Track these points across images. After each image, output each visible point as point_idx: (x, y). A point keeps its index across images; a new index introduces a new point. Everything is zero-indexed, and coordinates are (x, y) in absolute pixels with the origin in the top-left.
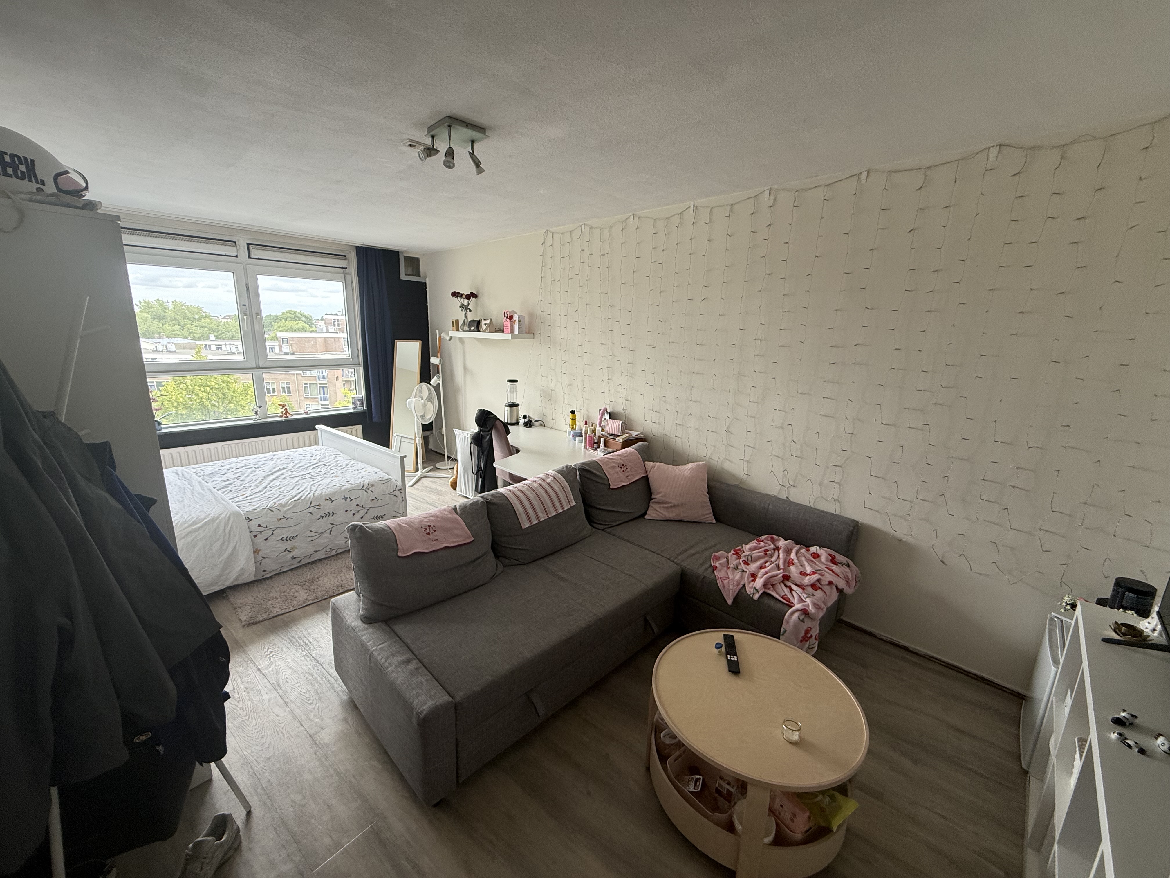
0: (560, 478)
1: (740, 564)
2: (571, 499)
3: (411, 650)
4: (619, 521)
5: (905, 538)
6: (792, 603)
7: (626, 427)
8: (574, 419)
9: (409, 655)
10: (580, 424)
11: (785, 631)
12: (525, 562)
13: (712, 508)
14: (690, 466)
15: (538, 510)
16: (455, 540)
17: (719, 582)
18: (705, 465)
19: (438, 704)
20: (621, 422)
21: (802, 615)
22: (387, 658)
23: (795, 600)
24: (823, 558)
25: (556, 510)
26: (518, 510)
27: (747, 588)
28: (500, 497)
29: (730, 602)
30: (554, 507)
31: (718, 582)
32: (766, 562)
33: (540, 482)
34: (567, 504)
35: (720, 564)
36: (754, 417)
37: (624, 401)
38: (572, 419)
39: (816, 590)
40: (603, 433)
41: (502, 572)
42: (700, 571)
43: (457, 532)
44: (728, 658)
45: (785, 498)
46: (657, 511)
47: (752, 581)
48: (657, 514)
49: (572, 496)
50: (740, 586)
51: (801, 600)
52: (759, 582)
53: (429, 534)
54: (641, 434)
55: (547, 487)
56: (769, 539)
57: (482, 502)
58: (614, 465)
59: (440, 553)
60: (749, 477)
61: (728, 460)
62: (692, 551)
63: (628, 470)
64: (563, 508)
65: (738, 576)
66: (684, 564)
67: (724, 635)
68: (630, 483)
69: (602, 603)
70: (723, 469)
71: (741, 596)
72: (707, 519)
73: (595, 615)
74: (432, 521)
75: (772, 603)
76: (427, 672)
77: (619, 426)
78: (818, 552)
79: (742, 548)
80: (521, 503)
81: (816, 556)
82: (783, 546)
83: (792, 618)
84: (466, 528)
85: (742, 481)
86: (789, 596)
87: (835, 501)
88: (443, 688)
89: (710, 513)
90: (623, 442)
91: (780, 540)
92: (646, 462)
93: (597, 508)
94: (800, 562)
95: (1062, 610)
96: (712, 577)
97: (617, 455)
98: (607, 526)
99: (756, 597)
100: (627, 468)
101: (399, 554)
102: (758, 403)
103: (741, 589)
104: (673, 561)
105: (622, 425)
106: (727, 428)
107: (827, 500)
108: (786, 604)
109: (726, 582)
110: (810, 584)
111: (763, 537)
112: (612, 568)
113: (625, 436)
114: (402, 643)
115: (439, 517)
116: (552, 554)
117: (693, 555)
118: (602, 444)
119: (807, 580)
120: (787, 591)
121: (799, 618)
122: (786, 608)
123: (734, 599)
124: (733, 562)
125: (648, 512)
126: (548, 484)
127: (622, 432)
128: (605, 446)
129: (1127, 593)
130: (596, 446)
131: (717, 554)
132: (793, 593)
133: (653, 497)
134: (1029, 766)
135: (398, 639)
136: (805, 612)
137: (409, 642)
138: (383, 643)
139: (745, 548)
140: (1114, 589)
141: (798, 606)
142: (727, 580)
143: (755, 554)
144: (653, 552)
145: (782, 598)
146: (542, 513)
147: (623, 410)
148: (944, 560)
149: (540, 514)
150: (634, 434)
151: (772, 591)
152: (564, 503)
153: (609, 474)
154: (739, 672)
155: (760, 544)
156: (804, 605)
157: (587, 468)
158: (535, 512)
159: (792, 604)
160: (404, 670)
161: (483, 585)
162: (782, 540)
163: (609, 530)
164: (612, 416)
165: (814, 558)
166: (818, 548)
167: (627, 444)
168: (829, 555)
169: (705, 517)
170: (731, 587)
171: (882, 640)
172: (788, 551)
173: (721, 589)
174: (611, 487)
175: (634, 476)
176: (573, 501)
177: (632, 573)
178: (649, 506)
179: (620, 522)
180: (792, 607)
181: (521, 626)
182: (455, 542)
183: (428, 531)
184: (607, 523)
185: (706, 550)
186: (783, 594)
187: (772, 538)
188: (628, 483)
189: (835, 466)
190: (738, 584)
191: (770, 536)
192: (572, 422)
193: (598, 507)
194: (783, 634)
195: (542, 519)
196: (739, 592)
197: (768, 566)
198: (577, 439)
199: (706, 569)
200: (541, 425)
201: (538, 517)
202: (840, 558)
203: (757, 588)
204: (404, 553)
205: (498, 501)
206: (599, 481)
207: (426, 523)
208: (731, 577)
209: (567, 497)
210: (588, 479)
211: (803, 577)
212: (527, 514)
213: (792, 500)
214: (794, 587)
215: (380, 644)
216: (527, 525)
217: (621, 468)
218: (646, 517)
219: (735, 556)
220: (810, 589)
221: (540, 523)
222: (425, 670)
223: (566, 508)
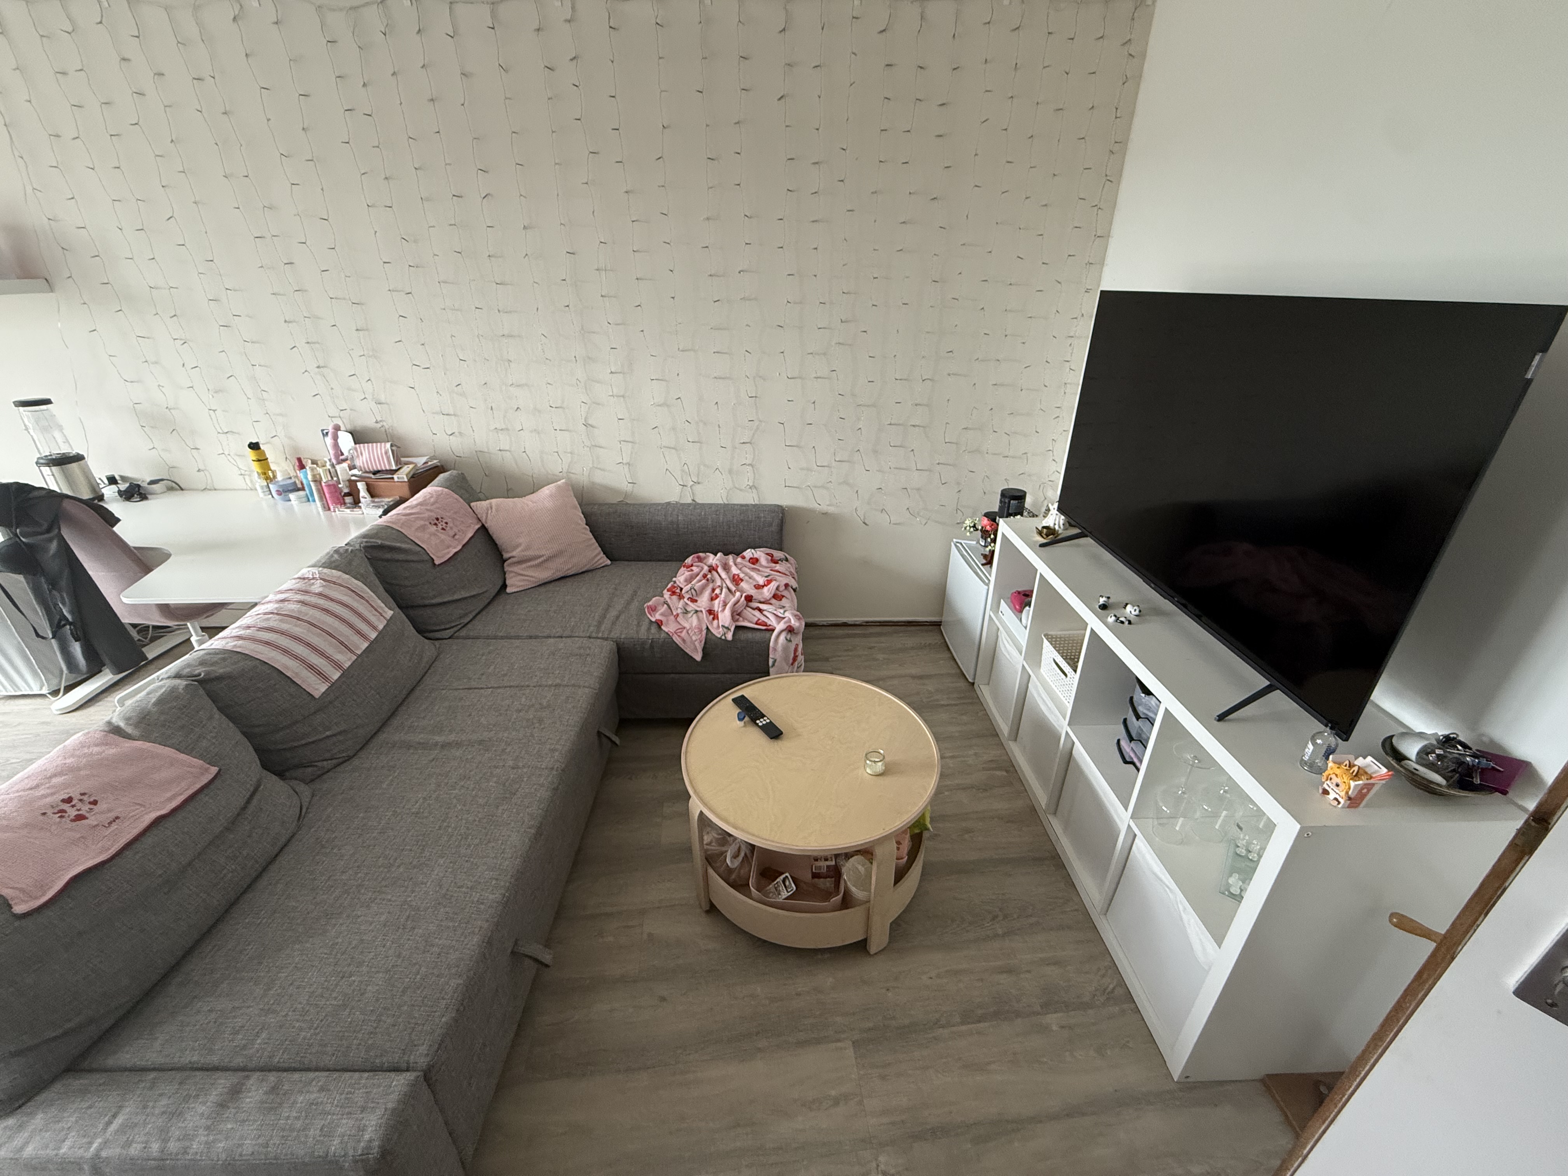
0: (339, 577)
1: (687, 604)
2: (381, 607)
3: (216, 1069)
4: (470, 612)
5: (831, 510)
6: (770, 625)
7: (400, 452)
8: (262, 460)
9: (224, 1082)
10: (282, 468)
11: (775, 661)
12: (350, 753)
13: (600, 546)
14: (546, 491)
15: (330, 651)
16: (169, 795)
17: (676, 639)
18: (566, 483)
19: (390, 1105)
20: (388, 445)
21: (787, 634)
22: (164, 1135)
23: (772, 621)
24: (763, 560)
25: (364, 636)
26: (287, 668)
27: (712, 630)
28: (224, 659)
29: (698, 657)
30: (359, 633)
31: (674, 639)
32: (713, 590)
33: (299, 597)
34: (379, 620)
35: (662, 614)
36: (623, 396)
37: (373, 405)
38: (259, 460)
39: (781, 600)
40: (355, 472)
41: (313, 796)
42: (643, 634)
43: (165, 774)
44: (760, 724)
45: (689, 501)
46: (522, 575)
47: (714, 619)
48: (526, 580)
49: (379, 602)
50: (704, 632)
51: (779, 619)
52: (725, 617)
53: (80, 818)
54: (432, 459)
55: (322, 602)
56: (697, 560)
57: (187, 686)
58: (422, 523)
59: (149, 840)
60: (635, 485)
61: (599, 469)
62: (613, 613)
63: (450, 524)
64: (375, 628)
65: (694, 621)
66: (615, 634)
67: (734, 700)
68: (464, 546)
69: (548, 746)
70: (593, 483)
71: (711, 645)
72: (599, 562)
73: (552, 769)
74: (65, 785)
75: (750, 635)
76: (304, 1074)
77: (386, 453)
78: (756, 556)
79: (675, 582)
80: (286, 651)
81: (754, 560)
82: (718, 564)
83: (778, 643)
84: (183, 756)
85: (626, 495)
86: (763, 619)
87: (750, 488)
88: (375, 1070)
89: (599, 554)
90: (409, 481)
91: (709, 556)
92: (472, 504)
93: (425, 606)
94: (746, 574)
95: (968, 534)
96: (663, 635)
97: (417, 505)
98: (455, 629)
99: (729, 636)
100: (446, 523)
101: (20, 908)
102: (624, 373)
103: (707, 634)
104: (597, 638)
105: (393, 451)
106: (585, 421)
107: (741, 490)
108: (766, 630)
109: (684, 634)
110: (772, 595)
111: (689, 561)
112: (520, 687)
113: (406, 469)
114: (179, 1075)
115: (79, 769)
116: (393, 714)
117: (618, 617)
118: (363, 493)
119: (767, 592)
120: (757, 613)
121: (787, 639)
122: (767, 634)
123: (704, 649)
124: (678, 605)
125: (508, 582)
126: (320, 594)
127: (397, 462)
128: (372, 496)
129: (1012, 502)
130: (348, 500)
131: (650, 603)
132: (765, 613)
133: (506, 556)
134: (974, 679)
135: (152, 1075)
136: (790, 630)
137: (195, 1059)
138: (114, 1116)
139: (680, 582)
140: (1001, 502)
141: (780, 627)
142: (685, 631)
143: (697, 584)
144: (558, 637)
145: (756, 624)
146: (339, 652)
147: (377, 422)
148: (866, 522)
149: (338, 657)
150: (420, 461)
151: (743, 621)
152: (373, 619)
153: (423, 542)
154: (782, 733)
155: (692, 570)
156: (785, 623)
157: (379, 542)
158: (327, 658)
159: (770, 627)
160: (243, 1116)
161: (289, 841)
162: (712, 556)
163: (463, 633)
164: (359, 437)
165: (753, 564)
166: (753, 550)
167: (419, 481)
168: (767, 554)
169: (596, 560)
170: (694, 638)
171: (823, 626)
172: (726, 568)
173: (682, 645)
174: (437, 562)
175: (464, 533)
176: (386, 609)
177: (558, 681)
178: (505, 573)
179: (474, 614)
180: (773, 630)
181: (441, 861)
182: (170, 799)
183: (72, 813)
184: (453, 624)
185: (629, 603)
186: (756, 619)
187: (698, 557)
188: (459, 547)
189: (744, 443)
190: (701, 631)
191: (695, 555)
192: (262, 467)
193: (427, 602)
194: (773, 665)
195: (347, 665)
196: (706, 639)
197: (721, 594)
198: (292, 496)
199: (649, 629)
200: (170, 489)
201: (337, 665)
202: (778, 554)
203: (726, 625)
204: (36, 898)
205: (228, 669)
206: (410, 558)
207: (48, 800)
208: (687, 625)
209: (372, 606)
210: (388, 560)
211: (760, 590)
212: (311, 667)
213: (700, 502)
214: (762, 606)
215: (109, 1123)
216: (323, 688)
217: (436, 524)
218: (509, 590)
219: (675, 597)
220: (773, 601)
221: (346, 674)
222: (296, 1076)
223: (381, 627)
